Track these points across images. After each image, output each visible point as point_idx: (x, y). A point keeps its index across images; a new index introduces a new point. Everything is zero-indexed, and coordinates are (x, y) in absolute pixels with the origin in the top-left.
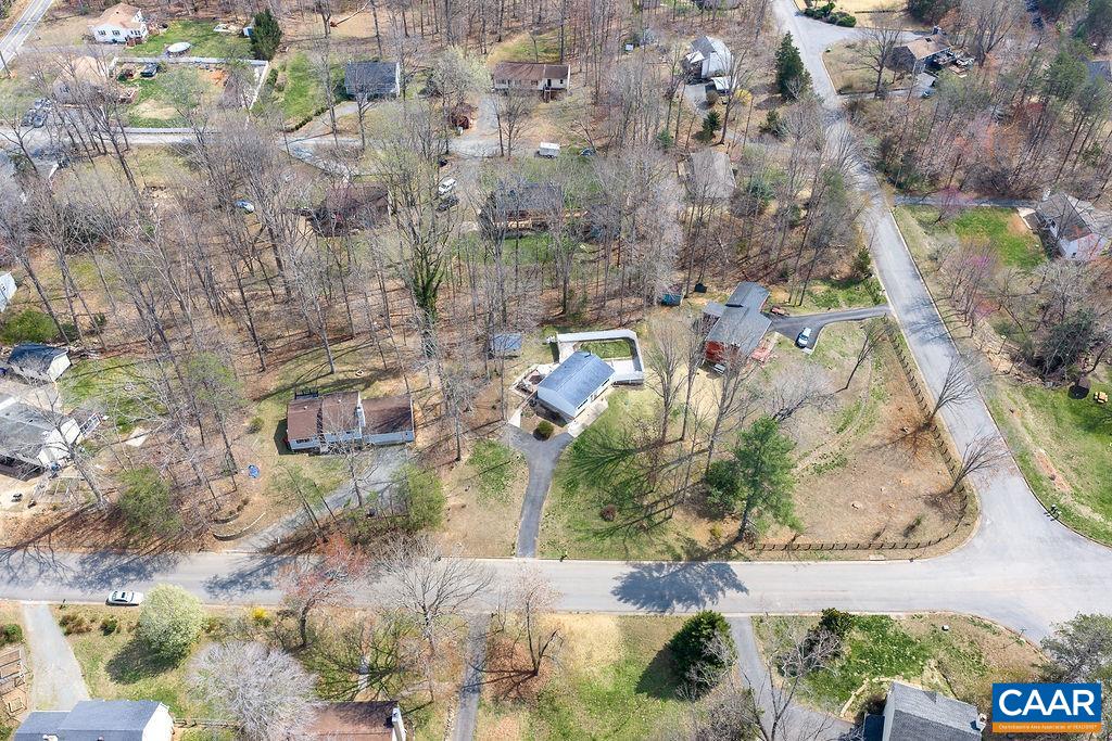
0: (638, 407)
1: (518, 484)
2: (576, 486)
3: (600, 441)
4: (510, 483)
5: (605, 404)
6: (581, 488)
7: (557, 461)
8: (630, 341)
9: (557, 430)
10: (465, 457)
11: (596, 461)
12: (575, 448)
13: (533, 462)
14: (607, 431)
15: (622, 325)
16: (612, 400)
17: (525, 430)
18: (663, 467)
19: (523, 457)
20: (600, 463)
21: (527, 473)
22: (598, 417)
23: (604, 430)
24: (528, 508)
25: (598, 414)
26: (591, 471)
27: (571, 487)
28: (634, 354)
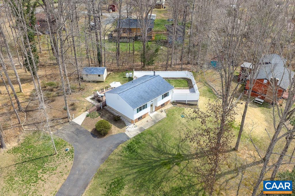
1: (54, 178)
4: (45, 176)
5: (164, 115)
7: (105, 160)
8: (189, 81)
9: (114, 130)
13: (80, 156)
14: (163, 136)
15: (182, 69)
16: (169, 113)
17: (85, 128)
18: (220, 176)
19: (72, 151)
21: (69, 168)
22: (156, 123)
23: (160, 135)
25: (156, 122)
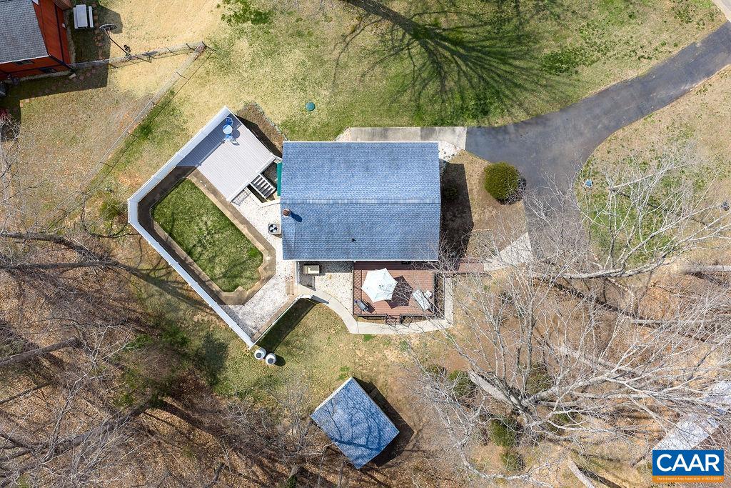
0: (301, 83)
2: (554, 58)
3: (432, 88)
6: (549, 48)
7: (538, 120)
10: (675, 265)
11: (479, 63)
12: (485, 113)
20: (475, 55)
21: (606, 145)
22: (387, 127)
24: (662, 94)
26: (503, 58)
27: (562, 64)
28: (180, 174)
